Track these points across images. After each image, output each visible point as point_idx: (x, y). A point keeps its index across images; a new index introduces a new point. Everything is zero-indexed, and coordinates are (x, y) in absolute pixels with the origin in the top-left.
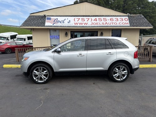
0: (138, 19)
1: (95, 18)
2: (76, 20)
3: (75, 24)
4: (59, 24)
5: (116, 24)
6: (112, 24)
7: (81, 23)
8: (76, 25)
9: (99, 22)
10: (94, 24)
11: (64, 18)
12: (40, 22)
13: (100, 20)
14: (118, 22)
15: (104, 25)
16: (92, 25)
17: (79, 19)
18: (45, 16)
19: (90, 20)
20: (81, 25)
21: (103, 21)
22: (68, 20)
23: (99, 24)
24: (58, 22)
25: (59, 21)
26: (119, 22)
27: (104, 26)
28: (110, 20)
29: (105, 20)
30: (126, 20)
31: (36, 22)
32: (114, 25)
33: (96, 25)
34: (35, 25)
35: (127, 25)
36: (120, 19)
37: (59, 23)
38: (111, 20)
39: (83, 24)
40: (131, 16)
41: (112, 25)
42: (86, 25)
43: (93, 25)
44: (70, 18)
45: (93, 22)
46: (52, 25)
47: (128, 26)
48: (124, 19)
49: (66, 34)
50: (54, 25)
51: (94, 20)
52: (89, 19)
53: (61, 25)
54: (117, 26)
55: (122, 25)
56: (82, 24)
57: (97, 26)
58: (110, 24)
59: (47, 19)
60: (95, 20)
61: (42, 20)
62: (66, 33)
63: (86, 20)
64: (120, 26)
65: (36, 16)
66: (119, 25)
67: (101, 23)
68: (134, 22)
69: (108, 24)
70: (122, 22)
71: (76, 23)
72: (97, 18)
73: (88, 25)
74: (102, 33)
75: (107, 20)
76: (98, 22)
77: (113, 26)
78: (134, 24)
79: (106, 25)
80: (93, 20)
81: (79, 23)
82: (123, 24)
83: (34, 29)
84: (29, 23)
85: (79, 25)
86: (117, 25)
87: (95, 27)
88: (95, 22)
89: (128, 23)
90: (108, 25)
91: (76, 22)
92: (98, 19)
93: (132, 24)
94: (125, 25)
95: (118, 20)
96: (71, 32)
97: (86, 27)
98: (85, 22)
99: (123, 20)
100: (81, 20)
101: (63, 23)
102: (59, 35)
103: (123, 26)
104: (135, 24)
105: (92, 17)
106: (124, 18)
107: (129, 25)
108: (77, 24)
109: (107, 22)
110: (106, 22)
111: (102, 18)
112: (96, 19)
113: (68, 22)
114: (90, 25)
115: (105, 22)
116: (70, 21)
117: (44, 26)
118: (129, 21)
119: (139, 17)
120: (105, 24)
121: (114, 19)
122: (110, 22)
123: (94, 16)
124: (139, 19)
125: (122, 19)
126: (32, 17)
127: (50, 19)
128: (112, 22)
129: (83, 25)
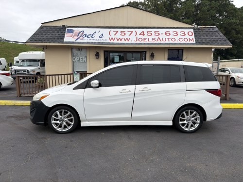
0: (208, 34)
1: (141, 30)
2: (112, 33)
3: (110, 40)
4: (86, 40)
5: (173, 40)
6: (167, 40)
7: (120, 38)
8: (112, 41)
9: (148, 37)
10: (140, 40)
11: (93, 30)
12: (57, 35)
13: (150, 34)
14: (177, 38)
15: (156, 42)
16: (136, 42)
17: (117, 32)
18: (64, 27)
19: (134, 33)
20: (119, 42)
21: (153, 36)
22: (100, 34)
23: (147, 40)
24: (84, 36)
25: (86, 35)
26: (179, 36)
27: (155, 44)
28: (164, 34)
29: (157, 34)
30: (190, 34)
31: (50, 35)
32: (171, 42)
33: (143, 42)
34: (48, 41)
35: (192, 42)
36: (181, 34)
37: (86, 38)
38: (166, 34)
39: (123, 39)
40: (198, 29)
41: (167, 42)
42: (127, 42)
43: (138, 42)
44: (103, 31)
45: (138, 36)
46: (74, 40)
47: (193, 44)
48: (186, 33)
49: (97, 55)
50: (77, 41)
51: (140, 34)
52: (132, 32)
53: (89, 41)
54: (175, 44)
55: (184, 42)
56: (121, 40)
57: (145, 44)
58: (164, 40)
59: (67, 32)
60: (142, 34)
61: (60, 33)
62: (98, 53)
63: (128, 34)
64: (180, 44)
65: (50, 27)
66: (179, 42)
67: (150, 39)
68: (202, 37)
69: (162, 40)
70: (183, 37)
71: (112, 38)
72: (145, 31)
73: (130, 42)
74: (152, 54)
75: (160, 34)
76: (146, 36)
77: (170, 44)
78: (202, 40)
79: (159, 42)
80: (138, 34)
81: (116, 39)
82: (186, 40)
83: (47, 46)
84: (40, 37)
85: (116, 41)
86: (175, 42)
87: (141, 44)
88: (142, 37)
89: (193, 39)
90: (162, 42)
91: (113, 36)
92: (145, 33)
93: (200, 41)
94: (188, 42)
95: (177, 35)
96: (105, 51)
97: (127, 44)
98: (125, 37)
99: (185, 35)
100: (119, 33)
101: (92, 37)
102: (86, 57)
103: (185, 44)
104: (204, 41)
105: (137, 30)
106: (186, 31)
107: (195, 42)
108: (114, 40)
109: (161, 37)
110: (159, 38)
111: (153, 31)
112: (143, 32)
113: (100, 37)
114: (133, 42)
115: (156, 38)
116: (102, 35)
117: (62, 42)
118: (195, 36)
119: (211, 30)
120: (156, 39)
121: (171, 33)
122: (164, 37)
123: (139, 28)
124: (211, 33)
125: (184, 32)
126: (45, 29)
127: (72, 31)
128: (169, 37)
129: (123, 41)
